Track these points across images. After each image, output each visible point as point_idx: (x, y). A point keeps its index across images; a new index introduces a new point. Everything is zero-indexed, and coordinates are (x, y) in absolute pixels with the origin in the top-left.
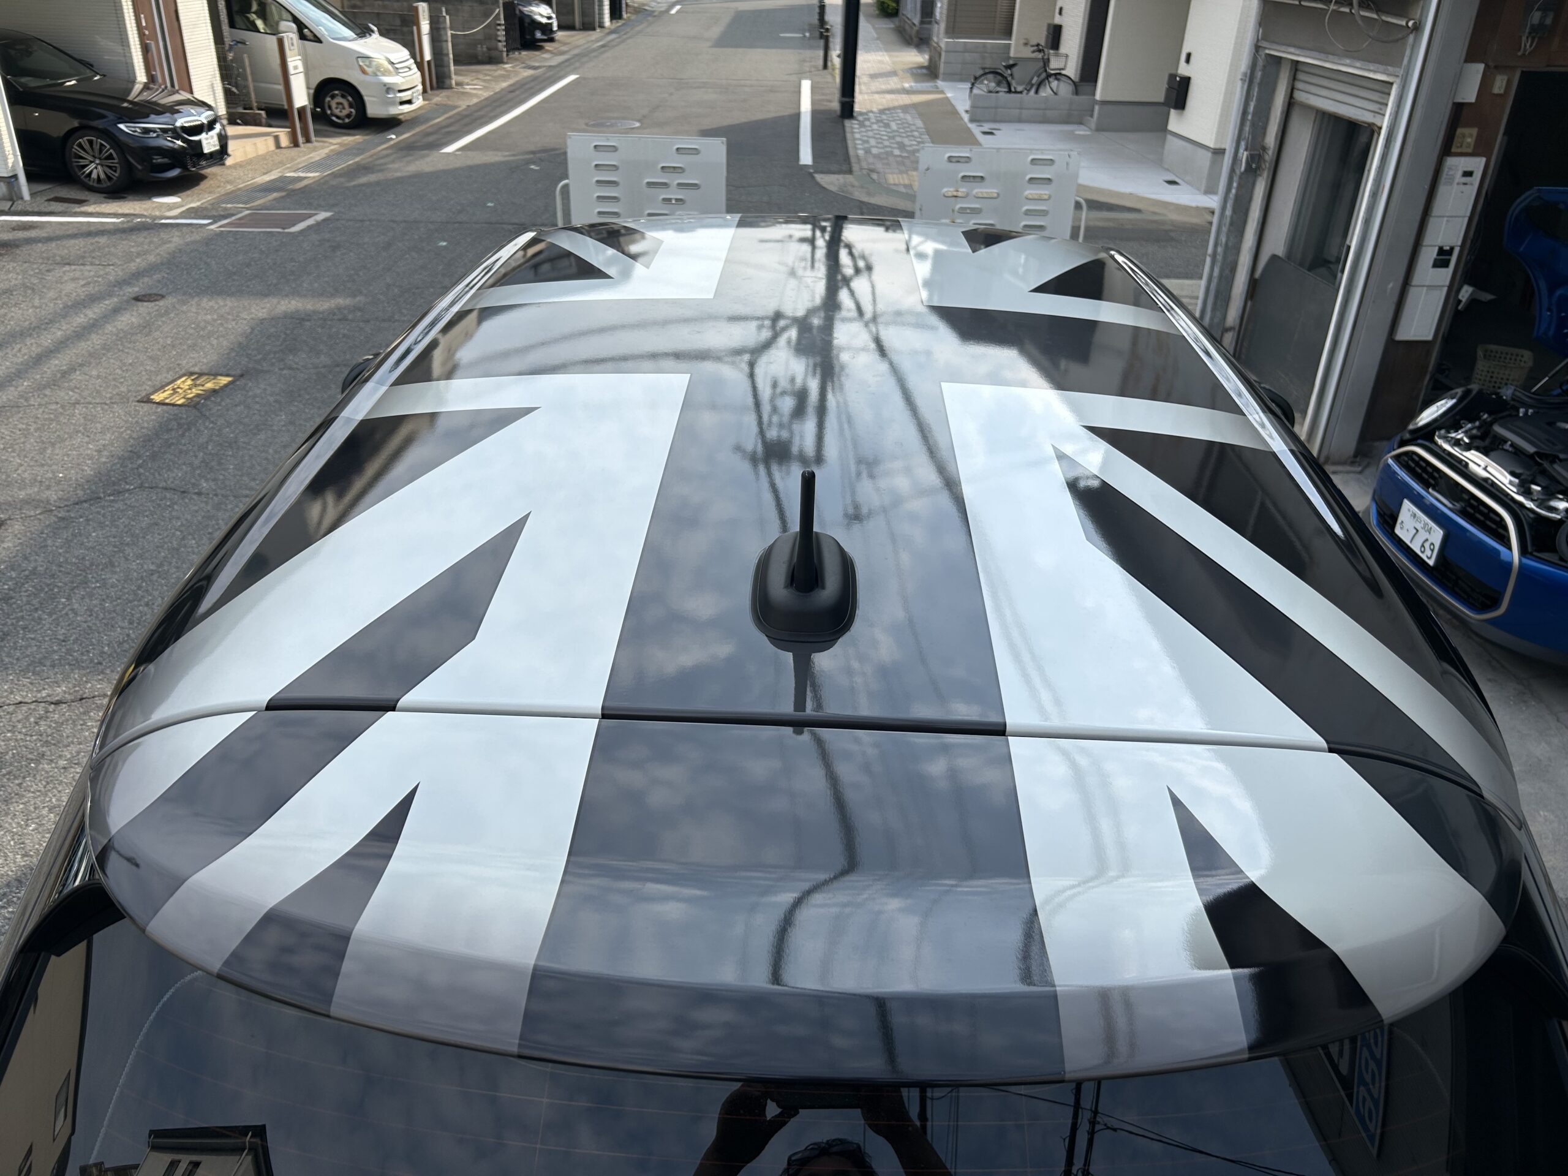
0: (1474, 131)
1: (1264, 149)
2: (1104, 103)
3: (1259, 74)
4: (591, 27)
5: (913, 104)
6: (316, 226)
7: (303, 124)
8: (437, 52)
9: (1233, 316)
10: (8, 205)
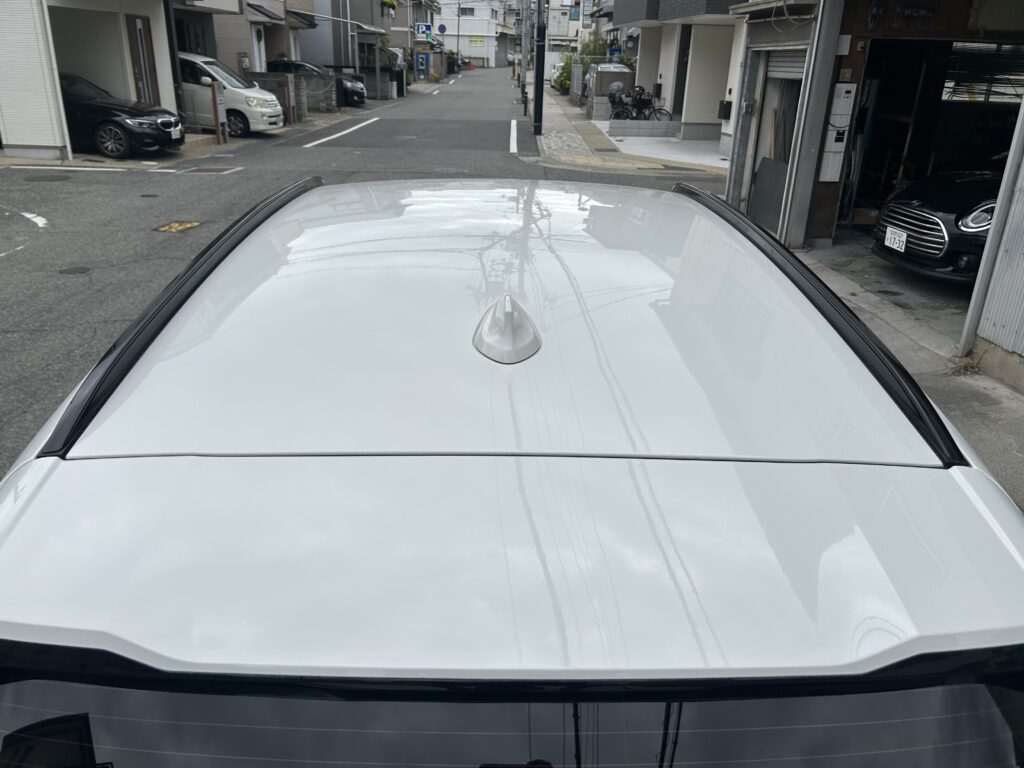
0: (850, 71)
1: (755, 101)
2: (686, 124)
3: (749, 62)
4: (386, 98)
5: (577, 130)
6: (236, 172)
7: (223, 132)
8: (298, 102)
9: (744, 192)
10: (59, 162)
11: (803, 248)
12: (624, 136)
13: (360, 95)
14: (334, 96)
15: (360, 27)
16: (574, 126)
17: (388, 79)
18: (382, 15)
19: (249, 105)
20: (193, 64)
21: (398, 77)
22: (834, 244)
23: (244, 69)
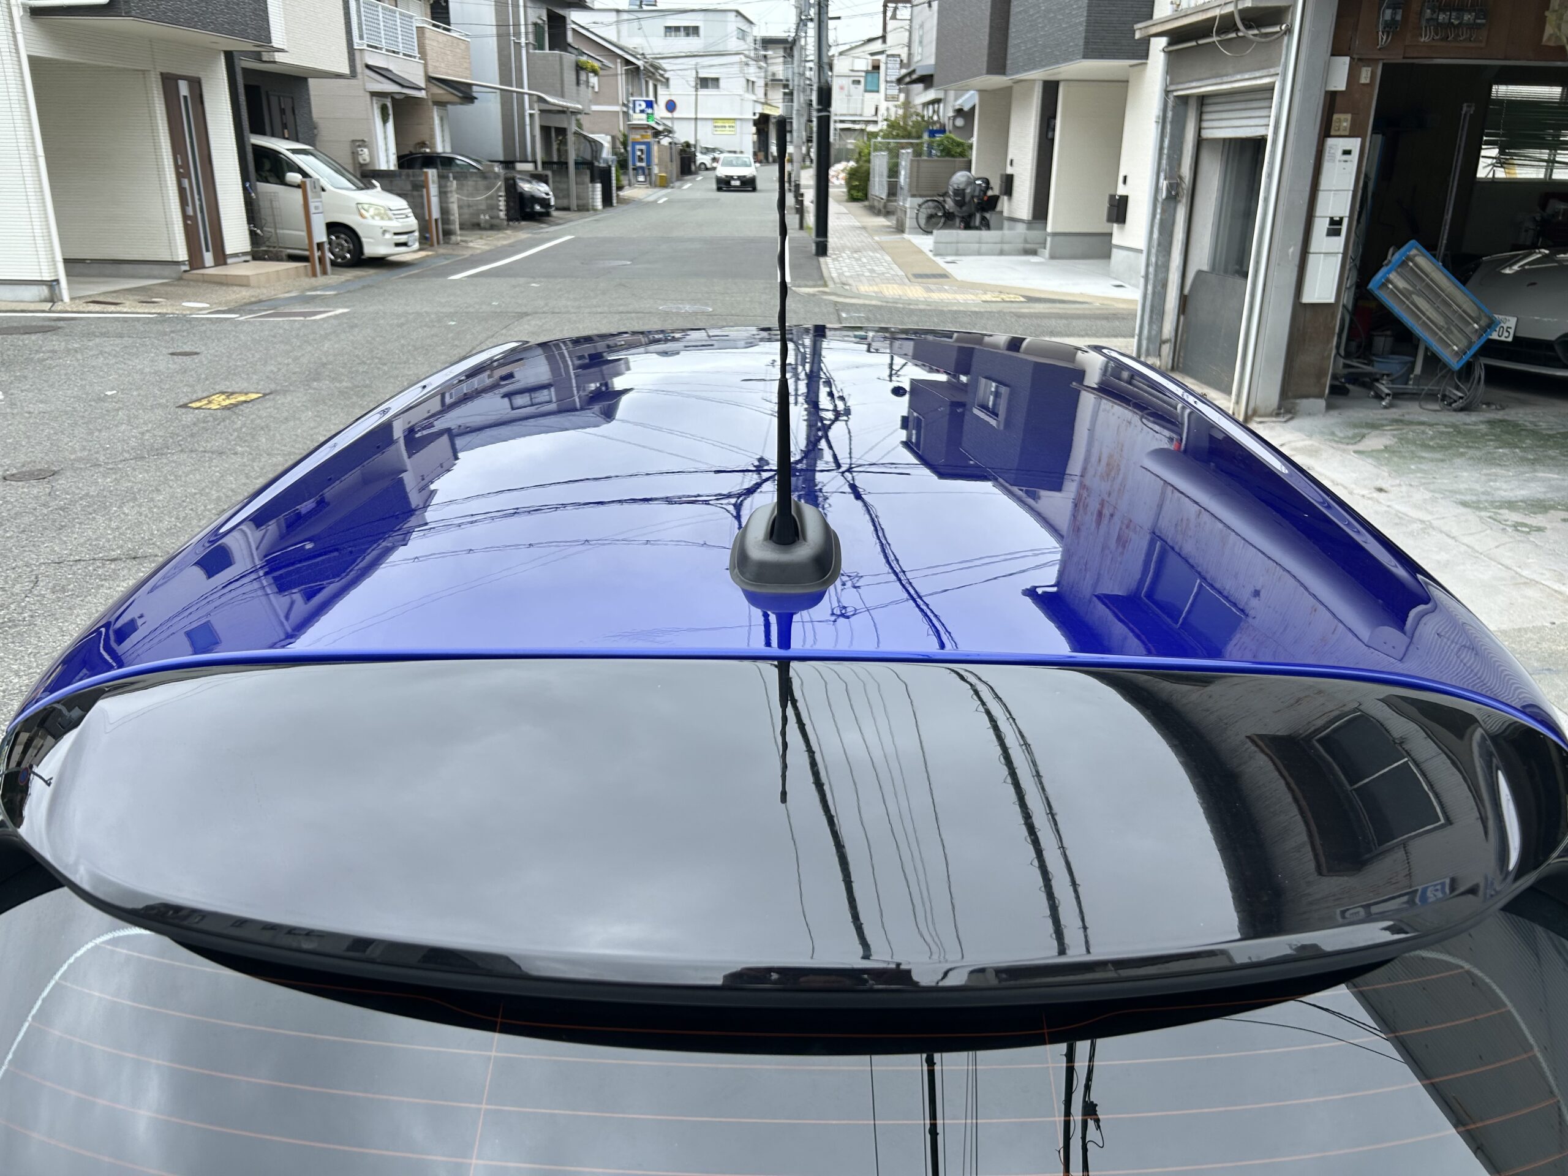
0: (1349, 116)
1: (1181, 178)
2: (1054, 234)
3: (1169, 115)
4: (584, 208)
5: (882, 247)
6: (336, 317)
7: (321, 260)
8: (445, 211)
9: (1168, 328)
10: (48, 305)
11: (1278, 415)
12: (957, 254)
13: (545, 203)
14: (502, 204)
15: (541, 100)
16: (877, 242)
17: (587, 179)
18: (578, 83)
19: (362, 216)
20: (274, 155)
21: (603, 176)
22: (1329, 407)
23: (361, 165)
